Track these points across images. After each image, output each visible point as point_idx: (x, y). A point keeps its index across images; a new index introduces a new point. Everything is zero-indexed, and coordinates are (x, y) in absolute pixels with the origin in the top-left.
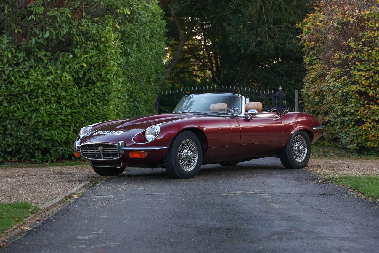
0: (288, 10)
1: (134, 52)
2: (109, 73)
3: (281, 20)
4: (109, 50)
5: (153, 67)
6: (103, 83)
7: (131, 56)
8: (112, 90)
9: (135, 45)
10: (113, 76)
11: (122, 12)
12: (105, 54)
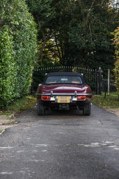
0: (103, 25)
1: (21, 47)
2: (7, 60)
3: (98, 31)
4: (6, 46)
5: (31, 56)
6: (3, 66)
7: (19, 50)
8: (8, 70)
9: (21, 43)
10: (9, 62)
11: (14, 24)
12: (4, 48)
